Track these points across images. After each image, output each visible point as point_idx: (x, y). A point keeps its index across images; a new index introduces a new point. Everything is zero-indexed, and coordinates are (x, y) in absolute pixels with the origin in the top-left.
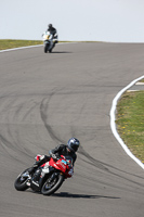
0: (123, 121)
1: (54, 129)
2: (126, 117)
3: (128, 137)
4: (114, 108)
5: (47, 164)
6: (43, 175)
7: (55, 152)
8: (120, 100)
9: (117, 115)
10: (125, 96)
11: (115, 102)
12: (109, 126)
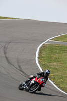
0: (41, 57)
1: (9, 58)
2: (43, 56)
3: (43, 65)
4: (38, 51)
5: (34, 79)
6: (31, 84)
7: (38, 75)
8: (41, 47)
9: (39, 55)
10: (44, 46)
11: (38, 49)
12: (35, 59)
